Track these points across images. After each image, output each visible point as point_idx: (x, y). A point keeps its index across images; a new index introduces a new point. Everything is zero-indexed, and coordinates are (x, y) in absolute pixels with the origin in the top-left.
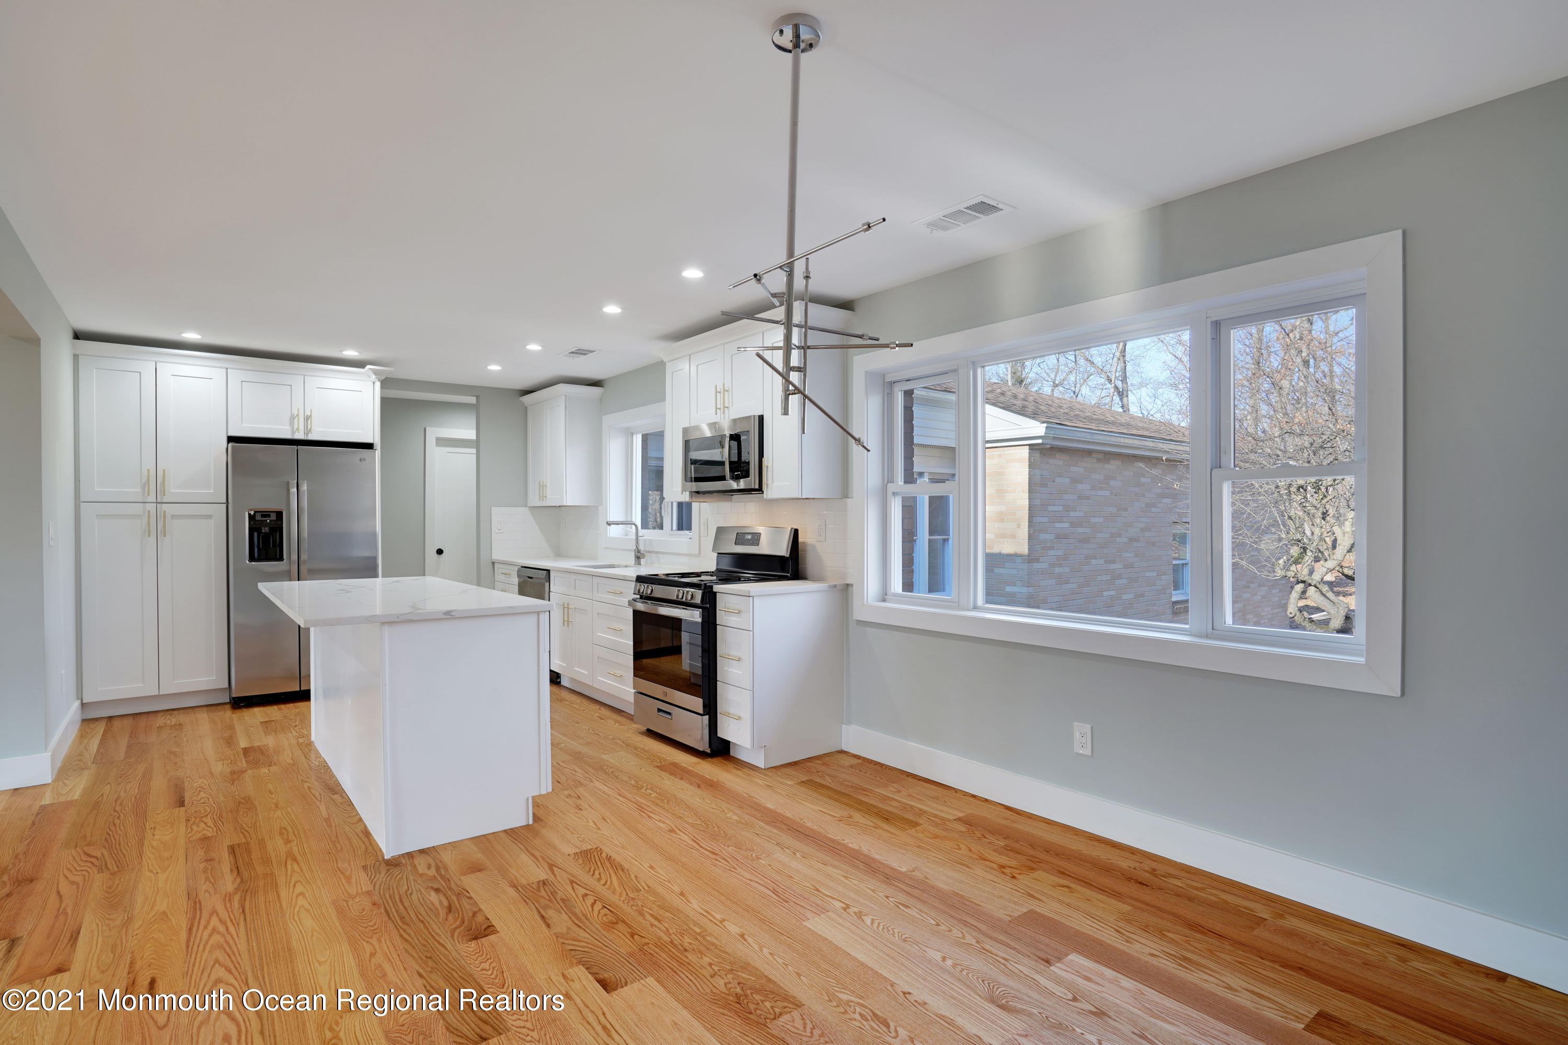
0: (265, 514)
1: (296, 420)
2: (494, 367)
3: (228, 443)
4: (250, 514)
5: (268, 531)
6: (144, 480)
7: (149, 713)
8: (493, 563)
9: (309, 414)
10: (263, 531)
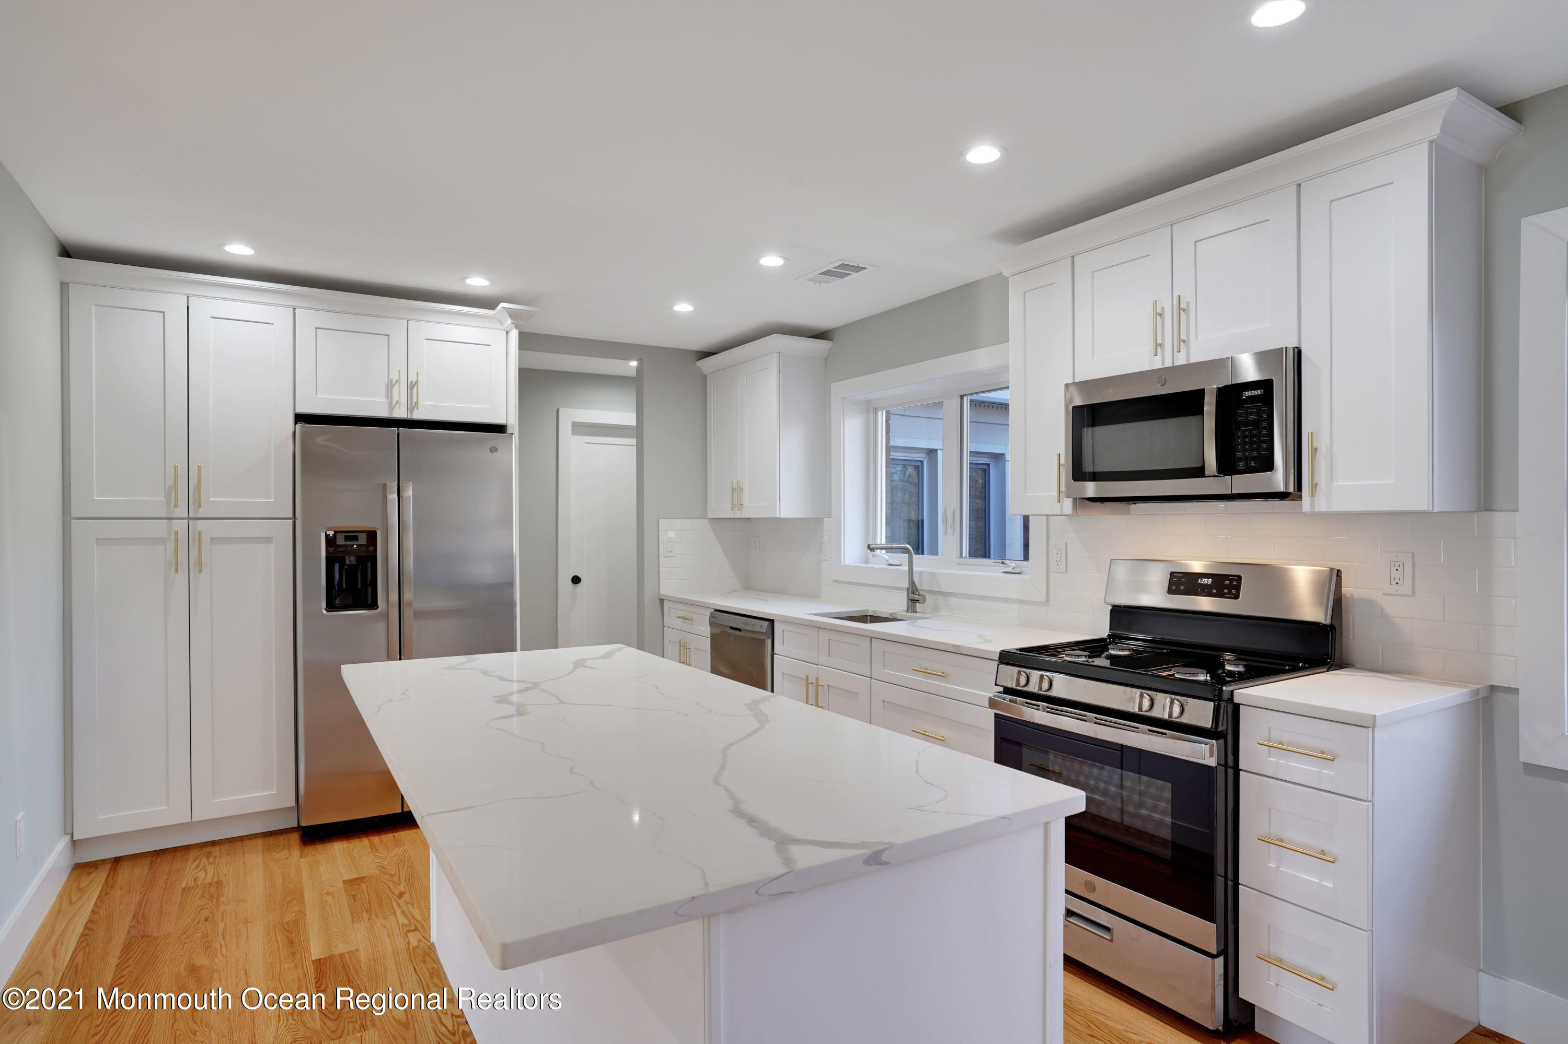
0: (351, 536)
1: (395, 389)
2: (683, 308)
3: (296, 423)
4: (327, 536)
5: (354, 563)
6: (170, 482)
7: (176, 850)
8: (662, 601)
9: (415, 380)
10: (348, 562)
